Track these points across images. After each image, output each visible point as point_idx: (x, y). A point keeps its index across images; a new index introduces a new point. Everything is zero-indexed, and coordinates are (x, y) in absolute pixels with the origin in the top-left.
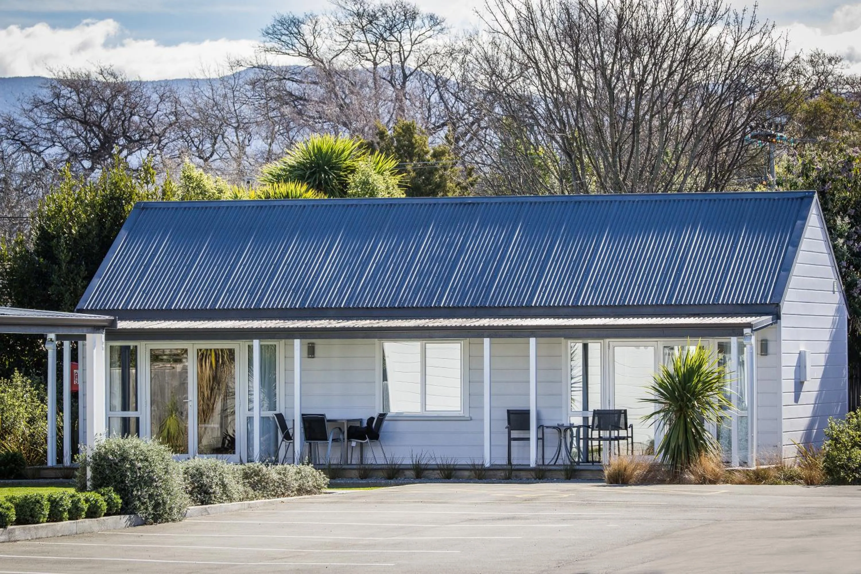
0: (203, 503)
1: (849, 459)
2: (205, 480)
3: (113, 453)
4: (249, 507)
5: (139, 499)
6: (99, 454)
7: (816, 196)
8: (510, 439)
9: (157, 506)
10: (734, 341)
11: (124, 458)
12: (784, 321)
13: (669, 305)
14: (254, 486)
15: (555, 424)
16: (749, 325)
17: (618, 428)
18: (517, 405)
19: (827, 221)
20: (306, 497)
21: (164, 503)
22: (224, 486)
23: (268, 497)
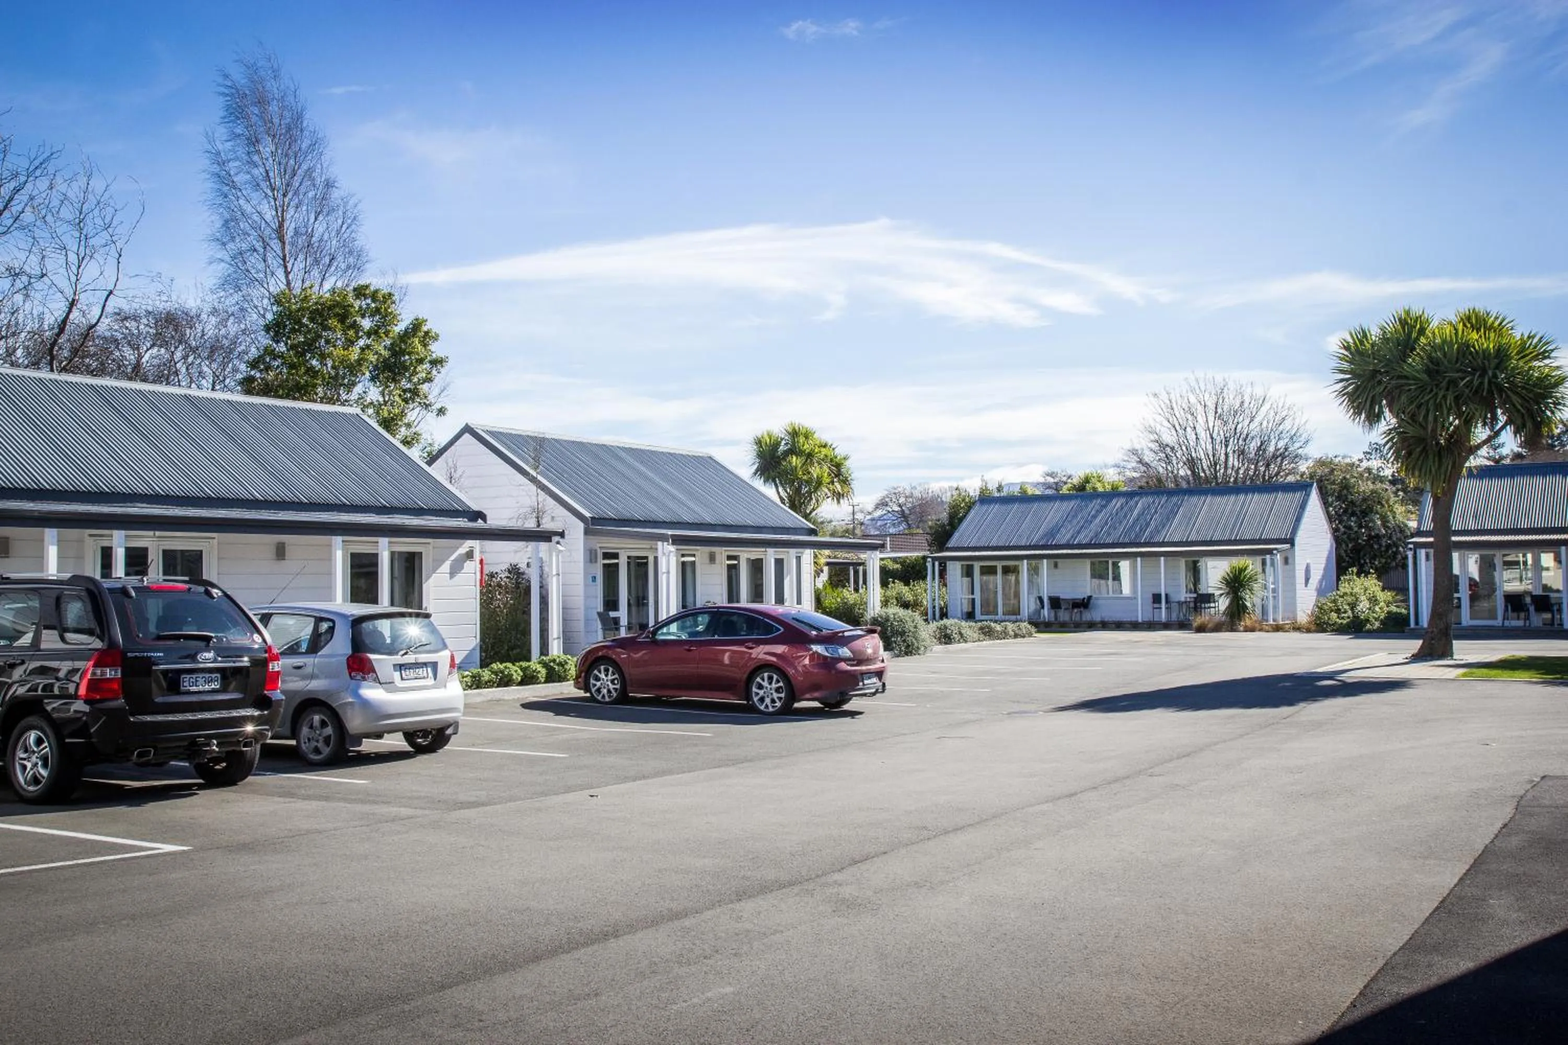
0: (946, 643)
1: (1329, 619)
2: (949, 632)
3: (881, 617)
4: (978, 646)
5: (896, 643)
6: (873, 618)
7: (1315, 484)
8: (1154, 608)
9: (908, 646)
10: (1268, 557)
11: (887, 620)
12: (1297, 547)
13: (1235, 540)
14: (985, 634)
15: (1177, 600)
16: (1276, 549)
17: (1210, 602)
18: (1156, 592)
19: (1323, 499)
20: (1019, 640)
21: (913, 644)
22: (961, 634)
23: (990, 639)
